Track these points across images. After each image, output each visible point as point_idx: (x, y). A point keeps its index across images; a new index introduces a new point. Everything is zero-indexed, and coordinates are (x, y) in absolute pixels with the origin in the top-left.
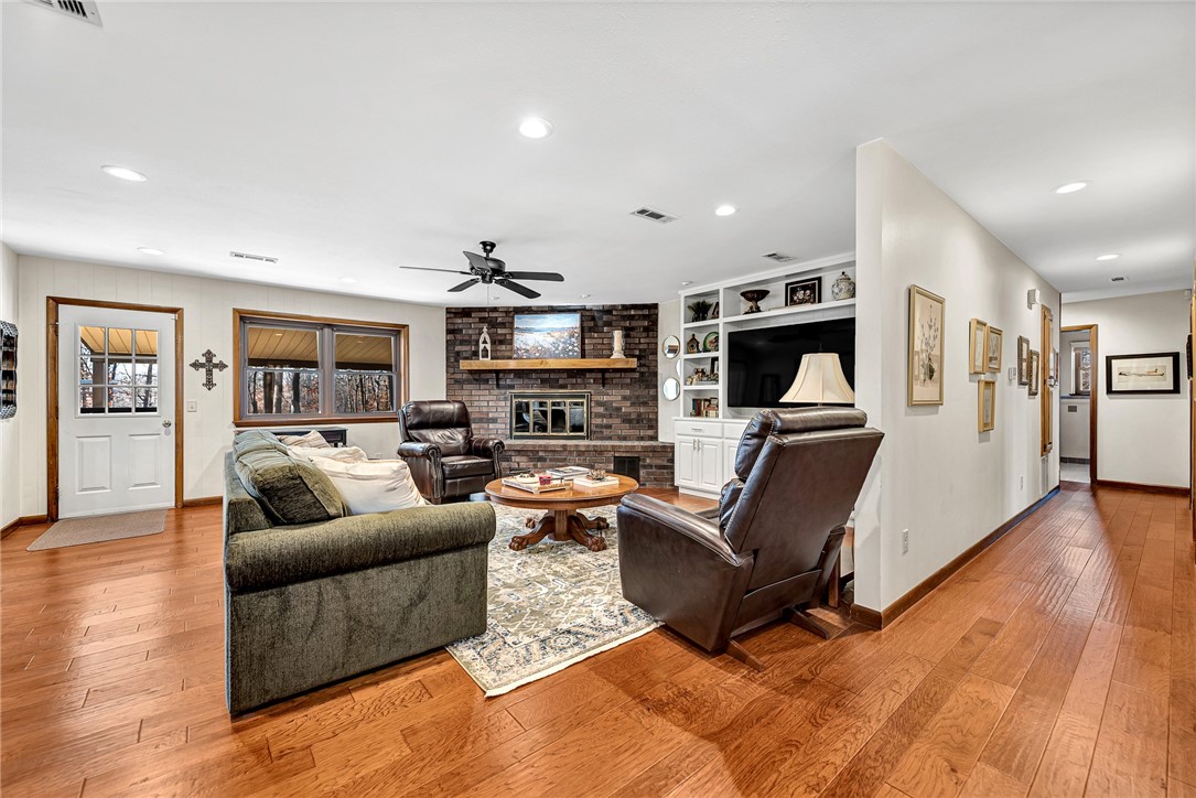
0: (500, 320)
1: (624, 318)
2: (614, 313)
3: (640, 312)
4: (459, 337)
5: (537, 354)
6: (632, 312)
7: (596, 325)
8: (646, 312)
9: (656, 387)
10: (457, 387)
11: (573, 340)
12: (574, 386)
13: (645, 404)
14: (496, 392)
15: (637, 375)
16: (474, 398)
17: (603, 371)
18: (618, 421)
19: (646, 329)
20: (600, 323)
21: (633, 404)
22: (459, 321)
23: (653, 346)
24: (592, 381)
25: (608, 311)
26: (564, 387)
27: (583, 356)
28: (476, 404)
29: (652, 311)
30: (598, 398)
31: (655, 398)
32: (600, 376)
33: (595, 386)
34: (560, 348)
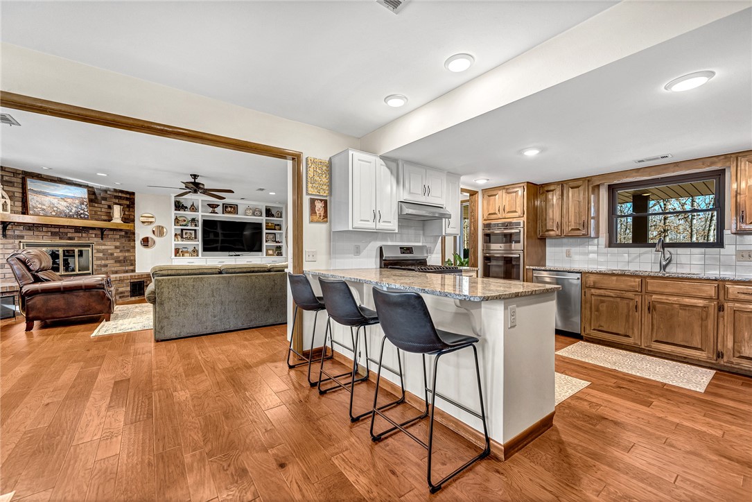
1: (116, 197)
2: (109, 192)
3: (124, 195)
5: (54, 214)
6: (120, 195)
7: (96, 198)
8: (128, 196)
9: (134, 241)
11: (83, 206)
12: (80, 238)
13: (128, 251)
15: (123, 233)
17: (102, 230)
18: (112, 261)
19: (128, 206)
20: (99, 198)
21: (121, 251)
23: (132, 217)
24: (94, 236)
25: (106, 191)
26: (70, 239)
27: (91, 219)
29: (132, 196)
30: (98, 247)
31: (134, 247)
32: (99, 232)
33: (96, 239)
34: (73, 211)
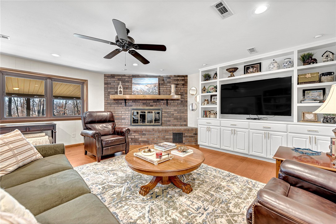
0: (126, 80)
1: (175, 80)
2: (171, 78)
3: (181, 78)
4: (109, 86)
5: (142, 93)
6: (178, 78)
7: (164, 83)
8: (183, 78)
9: (187, 106)
10: (109, 106)
11: (156, 88)
12: (156, 105)
13: (183, 112)
14: (125, 108)
15: (180, 102)
16: (116, 110)
17: (167, 100)
18: (173, 119)
19: (183, 85)
20: (166, 82)
21: (178, 113)
22: (110, 79)
23: (186, 91)
24: (163, 104)
25: (169, 77)
26: (152, 106)
27: (159, 94)
28: (117, 112)
29: (185, 78)
30: (165, 110)
31: (187, 110)
32: (166, 102)
33: (164, 106)
34: (150, 91)
